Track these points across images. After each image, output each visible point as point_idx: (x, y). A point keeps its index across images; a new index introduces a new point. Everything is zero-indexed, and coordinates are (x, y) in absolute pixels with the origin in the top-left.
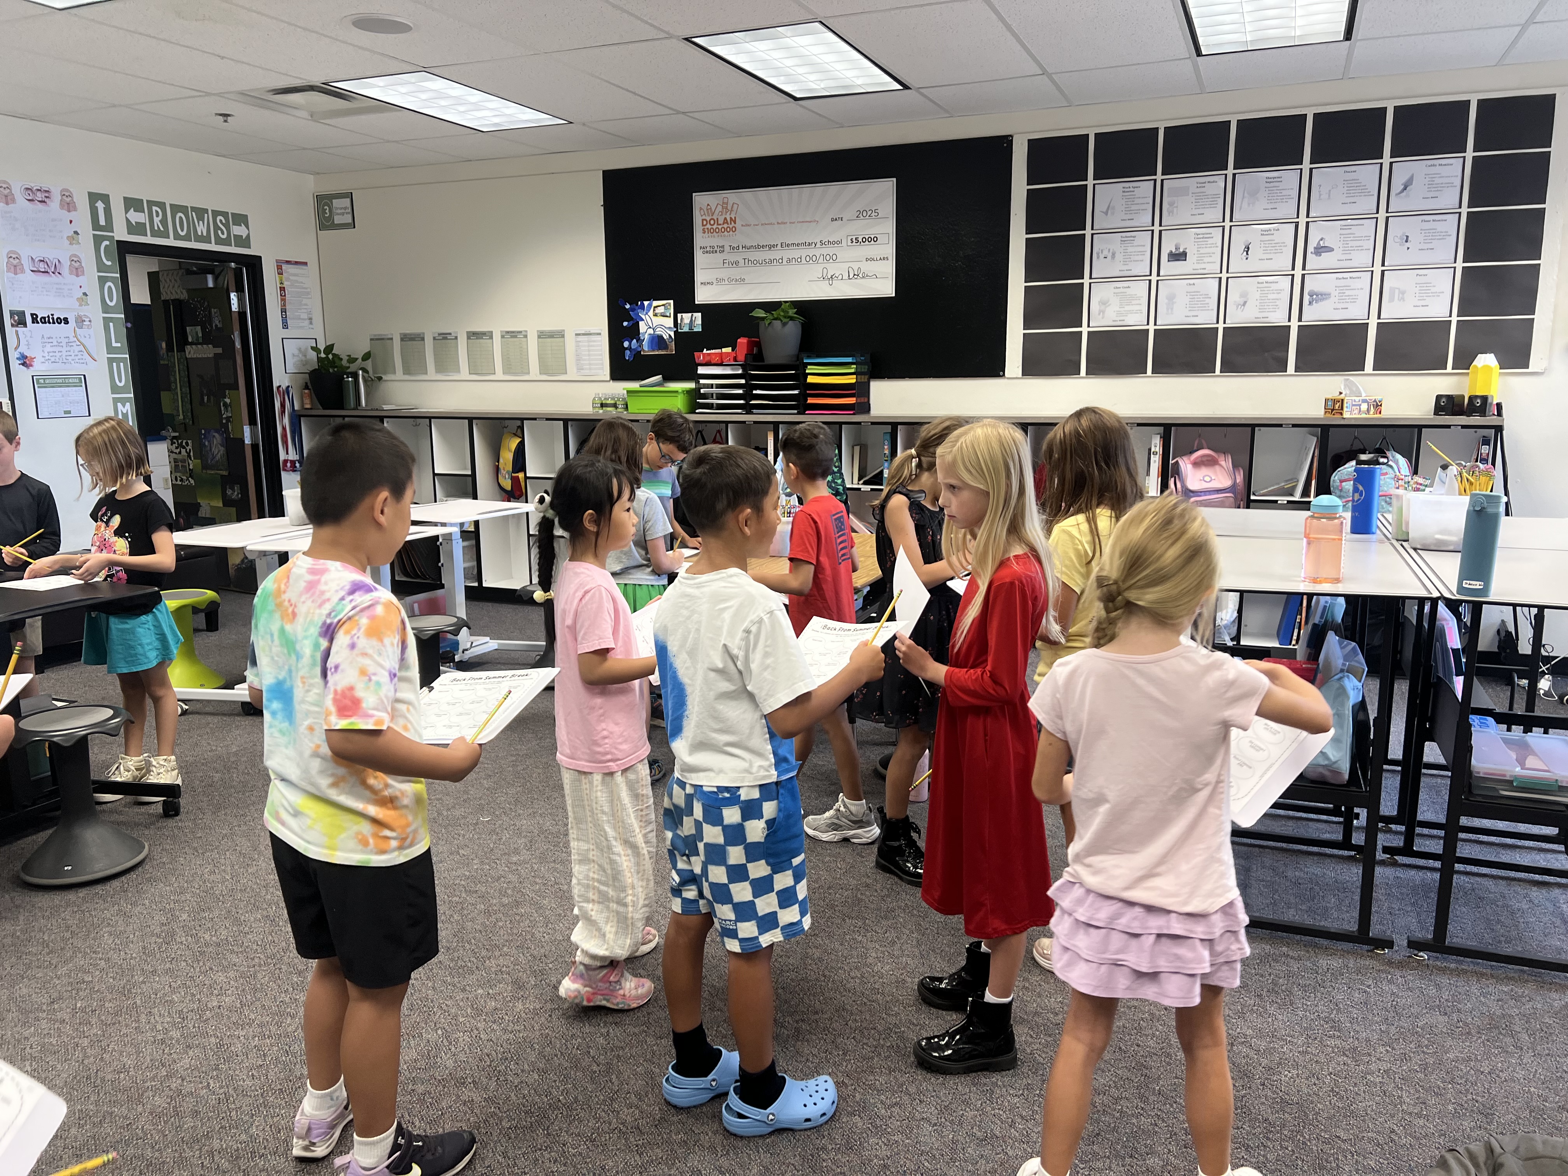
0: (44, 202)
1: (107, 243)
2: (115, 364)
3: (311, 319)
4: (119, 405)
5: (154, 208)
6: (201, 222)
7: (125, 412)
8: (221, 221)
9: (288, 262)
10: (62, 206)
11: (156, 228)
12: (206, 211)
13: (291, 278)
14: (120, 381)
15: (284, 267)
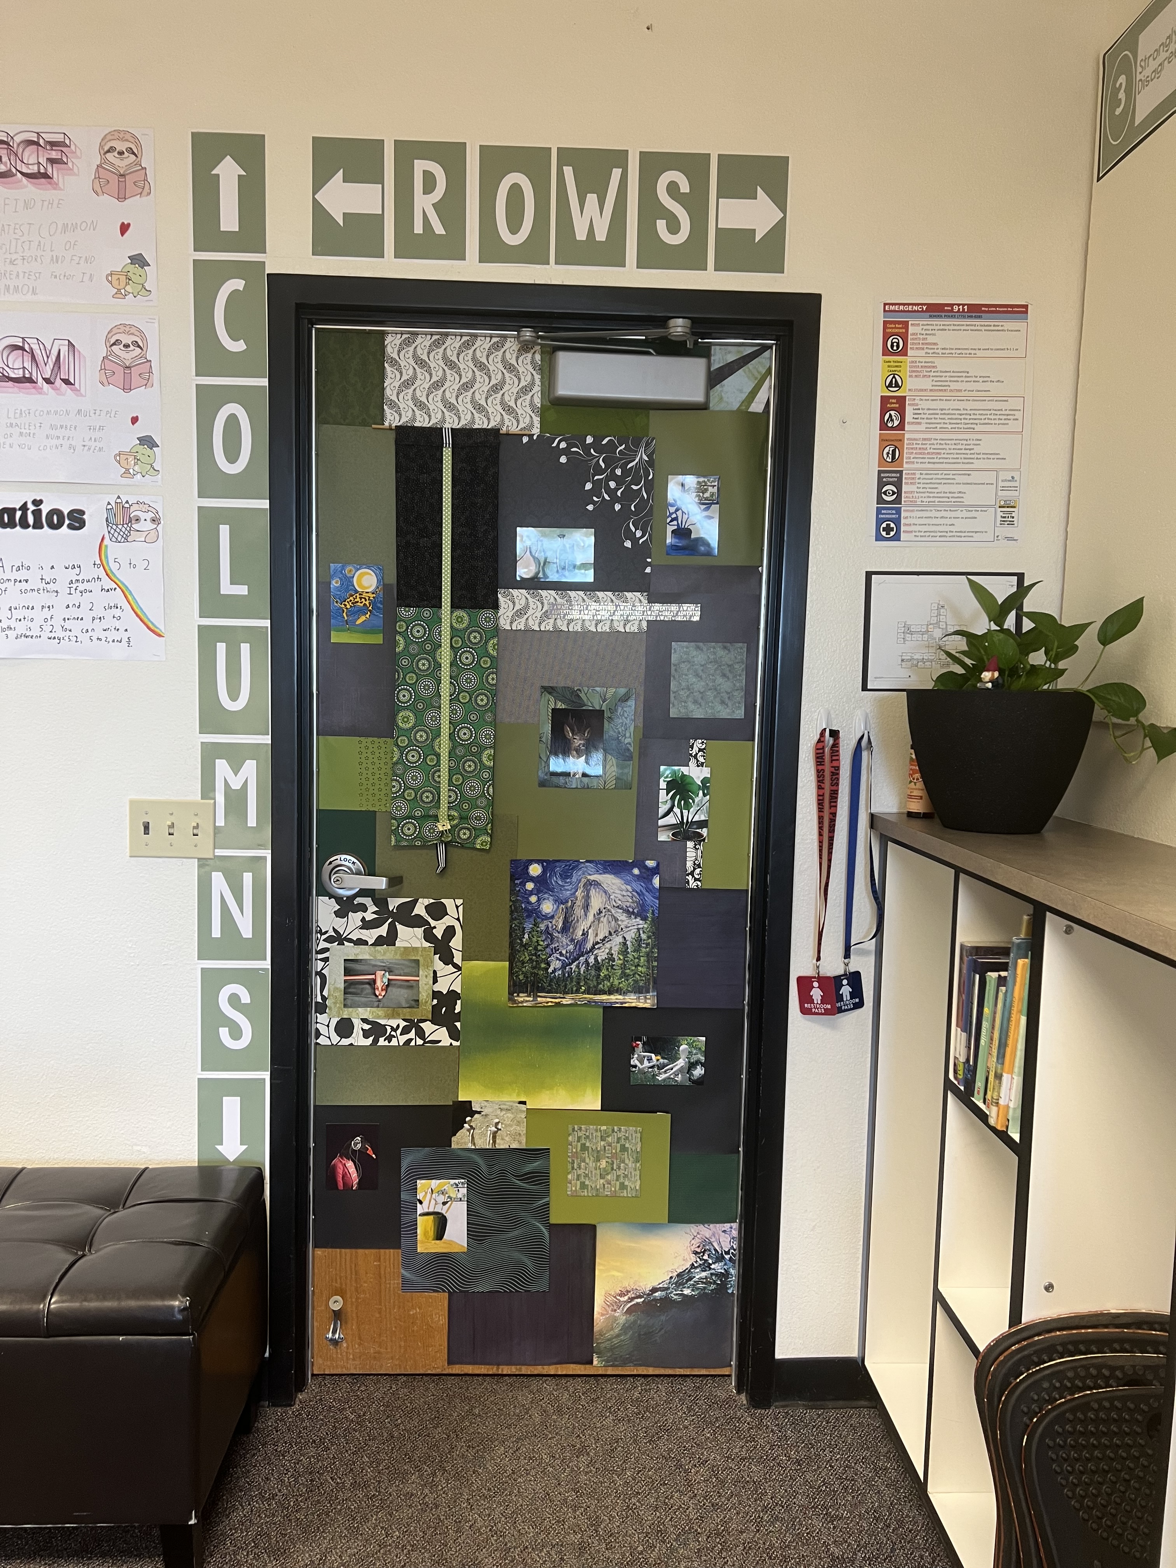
0: (45, 176)
1: (238, 284)
2: (221, 648)
3: (1008, 505)
4: (222, 767)
5: (420, 166)
6: (592, 199)
7: (235, 784)
8: (673, 188)
9: (936, 310)
10: (100, 184)
11: (418, 229)
12: (619, 158)
13: (942, 364)
14: (234, 695)
15: (917, 328)
